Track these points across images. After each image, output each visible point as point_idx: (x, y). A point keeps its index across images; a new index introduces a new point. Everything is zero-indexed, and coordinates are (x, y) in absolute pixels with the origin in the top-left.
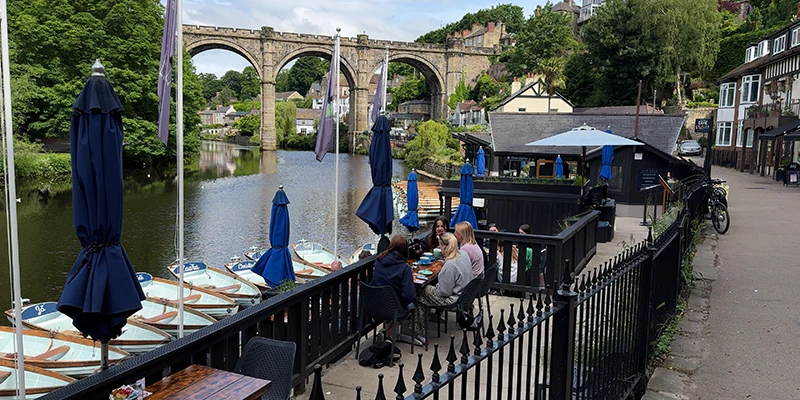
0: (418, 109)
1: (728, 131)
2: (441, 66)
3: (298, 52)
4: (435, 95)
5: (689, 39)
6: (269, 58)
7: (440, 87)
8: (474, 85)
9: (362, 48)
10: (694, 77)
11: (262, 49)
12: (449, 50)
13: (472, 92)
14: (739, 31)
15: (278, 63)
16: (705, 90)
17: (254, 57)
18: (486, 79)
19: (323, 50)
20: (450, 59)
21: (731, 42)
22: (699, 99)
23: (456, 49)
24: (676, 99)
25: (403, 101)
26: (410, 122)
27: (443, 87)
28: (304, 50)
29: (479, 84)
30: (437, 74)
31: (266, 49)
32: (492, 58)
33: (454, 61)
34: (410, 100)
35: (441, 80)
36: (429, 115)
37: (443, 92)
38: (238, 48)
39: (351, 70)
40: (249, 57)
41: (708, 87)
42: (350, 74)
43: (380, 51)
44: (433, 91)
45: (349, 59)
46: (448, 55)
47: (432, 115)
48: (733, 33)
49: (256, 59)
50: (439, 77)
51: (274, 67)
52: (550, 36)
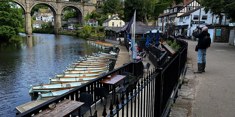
0: (75, 21)
1: (161, 28)
2: (82, 8)
3: (37, 3)
4: (80, 17)
5: (148, 6)
6: (28, 5)
7: (82, 15)
8: (91, 14)
9: (58, 2)
10: (149, 14)
11: (25, 2)
12: (84, 4)
13: (91, 16)
14: (158, 3)
15: (31, 7)
16: (151, 18)
17: (23, 5)
18: (95, 13)
19: (46, 3)
20: (84, 7)
21: (156, 6)
22: (150, 20)
23: (86, 4)
24: (145, 20)
25: (69, 18)
26: (73, 25)
27: (83, 15)
28: (39, 3)
29: (93, 14)
30: (81, 11)
31: (27, 2)
32: (96, 7)
33: (86, 7)
34: (71, 18)
35: (82, 13)
36: (78, 23)
37: (83, 16)
38: (17, 2)
39: (55, 9)
40: (21, 5)
41: (152, 17)
42: (54, 10)
43: (63, 4)
44: (79, 16)
45: (54, 6)
46: (84, 6)
47: (79, 23)
48: (157, 4)
49: (24, 6)
50: (82, 12)
51: (30, 8)
52: (113, 2)
